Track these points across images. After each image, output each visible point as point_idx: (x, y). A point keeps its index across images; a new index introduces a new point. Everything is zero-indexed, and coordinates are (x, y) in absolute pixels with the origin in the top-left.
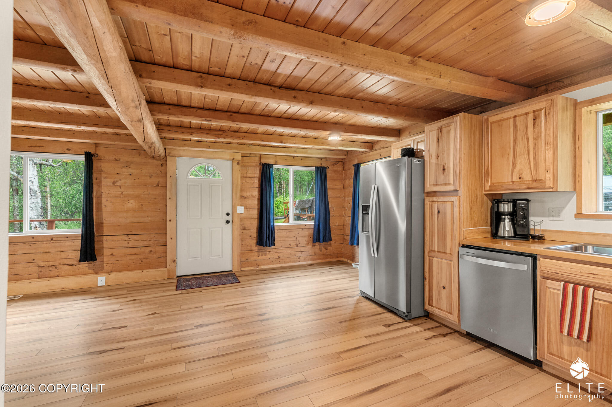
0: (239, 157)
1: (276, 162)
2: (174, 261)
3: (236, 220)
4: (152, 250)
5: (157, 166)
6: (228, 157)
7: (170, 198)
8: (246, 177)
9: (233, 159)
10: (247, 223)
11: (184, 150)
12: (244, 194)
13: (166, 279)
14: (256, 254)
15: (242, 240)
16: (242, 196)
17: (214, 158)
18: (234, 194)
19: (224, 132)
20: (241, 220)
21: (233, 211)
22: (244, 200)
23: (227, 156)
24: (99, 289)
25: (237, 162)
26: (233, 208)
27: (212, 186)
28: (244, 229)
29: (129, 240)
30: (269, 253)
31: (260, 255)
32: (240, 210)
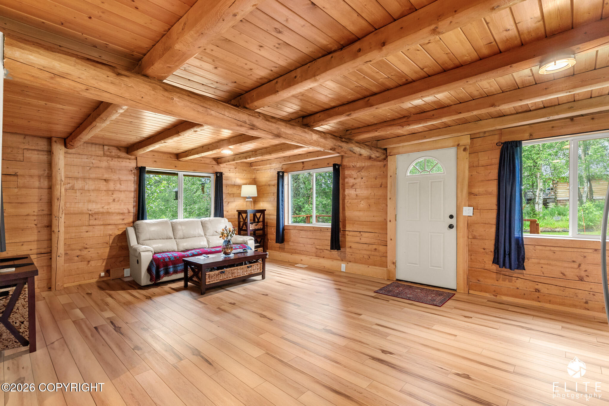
0: (466, 140)
1: (531, 135)
2: (394, 263)
3: (463, 225)
4: (377, 248)
5: (381, 167)
6: (452, 144)
7: (390, 199)
8: (478, 166)
9: (458, 145)
10: (480, 230)
11: (403, 146)
12: (475, 190)
13: (386, 279)
14: (494, 275)
15: (471, 252)
16: (470, 194)
17: (434, 149)
18: (459, 192)
19: (408, 118)
20: (469, 226)
21: (458, 213)
22: (475, 198)
23: (450, 142)
24: (342, 274)
25: (463, 148)
26: (459, 209)
27: (432, 182)
28: (474, 238)
29: (361, 236)
30: (517, 279)
31: (501, 279)
32: (468, 211)
